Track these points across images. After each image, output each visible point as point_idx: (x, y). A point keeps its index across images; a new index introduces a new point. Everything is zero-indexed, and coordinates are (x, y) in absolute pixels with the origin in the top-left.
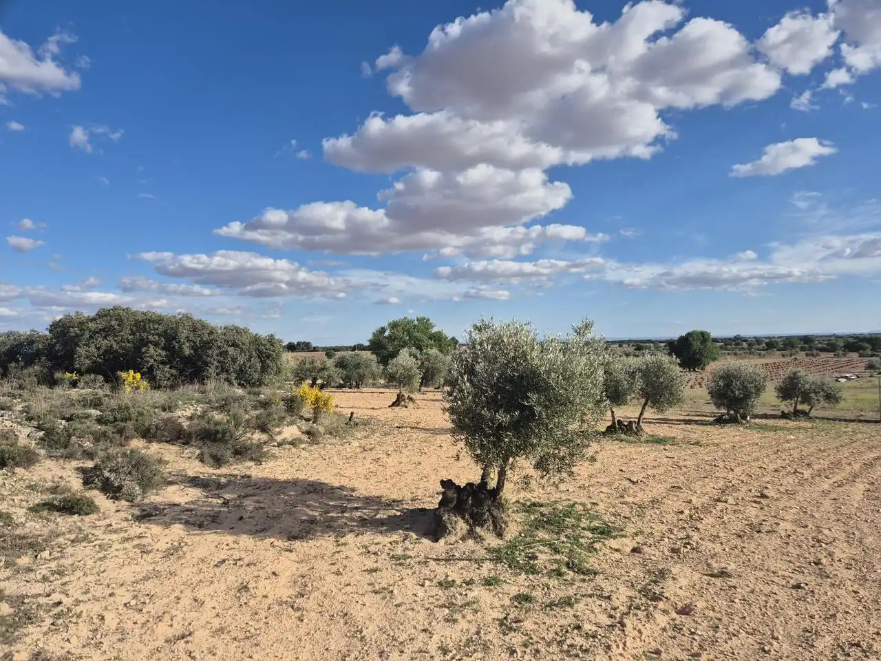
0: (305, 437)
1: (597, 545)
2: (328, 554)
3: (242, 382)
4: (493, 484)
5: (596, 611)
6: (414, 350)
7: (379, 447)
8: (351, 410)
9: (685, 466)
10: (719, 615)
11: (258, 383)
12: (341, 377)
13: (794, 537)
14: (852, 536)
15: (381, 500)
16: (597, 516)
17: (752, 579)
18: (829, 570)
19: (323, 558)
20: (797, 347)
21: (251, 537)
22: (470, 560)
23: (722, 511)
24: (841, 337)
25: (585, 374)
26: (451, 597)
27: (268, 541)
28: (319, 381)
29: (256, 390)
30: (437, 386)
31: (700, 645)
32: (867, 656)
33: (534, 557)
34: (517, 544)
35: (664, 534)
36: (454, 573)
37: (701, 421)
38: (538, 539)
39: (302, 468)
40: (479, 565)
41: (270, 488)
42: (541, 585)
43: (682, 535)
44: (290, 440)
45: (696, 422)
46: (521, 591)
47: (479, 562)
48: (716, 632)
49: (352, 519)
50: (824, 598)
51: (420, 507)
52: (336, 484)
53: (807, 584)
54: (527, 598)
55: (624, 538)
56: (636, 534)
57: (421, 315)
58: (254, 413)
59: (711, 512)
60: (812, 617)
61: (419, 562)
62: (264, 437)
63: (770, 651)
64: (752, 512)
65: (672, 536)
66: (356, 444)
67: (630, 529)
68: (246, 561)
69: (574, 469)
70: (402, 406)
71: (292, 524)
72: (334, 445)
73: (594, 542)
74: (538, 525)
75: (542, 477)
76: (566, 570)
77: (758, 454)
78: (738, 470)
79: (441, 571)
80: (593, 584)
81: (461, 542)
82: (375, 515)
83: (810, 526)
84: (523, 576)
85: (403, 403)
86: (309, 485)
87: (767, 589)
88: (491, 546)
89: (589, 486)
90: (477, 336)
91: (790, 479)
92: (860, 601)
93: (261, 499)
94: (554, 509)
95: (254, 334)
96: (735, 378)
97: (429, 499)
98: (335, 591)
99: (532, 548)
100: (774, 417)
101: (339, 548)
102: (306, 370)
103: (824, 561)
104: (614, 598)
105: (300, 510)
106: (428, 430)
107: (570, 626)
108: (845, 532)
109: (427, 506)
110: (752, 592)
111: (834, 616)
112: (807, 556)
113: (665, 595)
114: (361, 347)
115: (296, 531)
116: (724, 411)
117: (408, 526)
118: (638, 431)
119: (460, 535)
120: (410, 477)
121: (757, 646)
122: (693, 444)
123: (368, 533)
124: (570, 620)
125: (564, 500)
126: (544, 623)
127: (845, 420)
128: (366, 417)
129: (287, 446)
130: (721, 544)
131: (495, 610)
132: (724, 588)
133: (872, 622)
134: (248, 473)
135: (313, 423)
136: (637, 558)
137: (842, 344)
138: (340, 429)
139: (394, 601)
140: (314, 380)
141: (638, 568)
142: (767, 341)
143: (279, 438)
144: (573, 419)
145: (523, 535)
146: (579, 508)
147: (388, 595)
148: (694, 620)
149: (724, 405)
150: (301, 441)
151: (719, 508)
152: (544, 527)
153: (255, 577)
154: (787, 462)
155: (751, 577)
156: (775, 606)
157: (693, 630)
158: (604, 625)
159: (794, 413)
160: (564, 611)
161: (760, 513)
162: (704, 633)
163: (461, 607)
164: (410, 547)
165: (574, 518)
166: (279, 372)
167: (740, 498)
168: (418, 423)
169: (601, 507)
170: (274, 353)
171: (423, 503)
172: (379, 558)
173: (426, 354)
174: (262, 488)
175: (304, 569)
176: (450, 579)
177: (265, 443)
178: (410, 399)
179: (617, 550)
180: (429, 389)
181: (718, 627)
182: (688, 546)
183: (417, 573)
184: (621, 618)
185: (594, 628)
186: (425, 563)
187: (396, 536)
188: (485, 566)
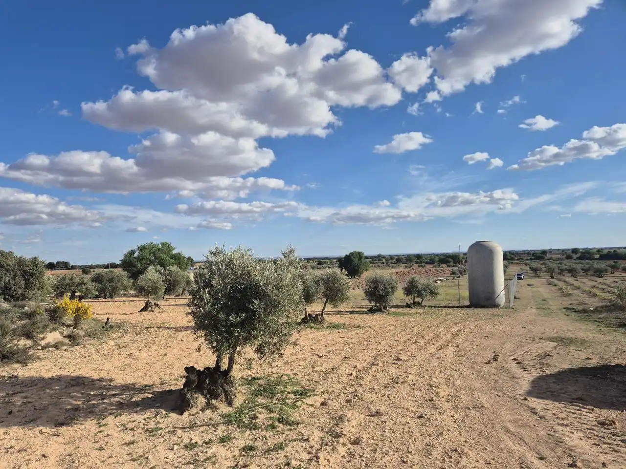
0: (66, 341)
1: (298, 404)
2: (92, 434)
3: (7, 297)
4: (224, 366)
5: (299, 450)
6: (159, 267)
7: (131, 345)
8: (107, 316)
9: (352, 343)
10: (376, 442)
11: (21, 298)
12: (97, 290)
13: (417, 384)
14: (448, 381)
15: (135, 386)
16: (297, 382)
17: (395, 415)
18: (437, 403)
19: (87, 438)
20: (413, 262)
21: (21, 427)
22: (208, 425)
23: (375, 371)
24: (437, 255)
25: (291, 285)
26: (195, 455)
27: (37, 429)
28: (78, 294)
29: (20, 303)
30: (177, 294)
31: (366, 464)
32: (461, 457)
33: (255, 418)
34: (243, 409)
35: (341, 391)
36: (196, 436)
37: (360, 311)
38: (257, 403)
39: (64, 366)
40: (215, 428)
41: (36, 385)
42: (261, 437)
43: (352, 390)
44: (53, 343)
45: (357, 312)
46: (247, 444)
47: (215, 426)
48: (375, 454)
49: (111, 404)
50: (436, 423)
51: (168, 389)
52: (96, 377)
53: (426, 415)
54: (251, 448)
55: (315, 397)
56: (323, 393)
57: (163, 241)
58: (20, 323)
59: (369, 373)
60: (430, 435)
61: (169, 432)
62: (29, 343)
63: (407, 461)
64: (393, 370)
65: (346, 392)
66: (112, 343)
67: (320, 389)
68: (17, 448)
69: (282, 352)
70: (150, 311)
71: (59, 413)
72: (93, 345)
73: (296, 402)
74: (257, 393)
75: (260, 359)
76: (277, 424)
77: (394, 332)
78: (383, 343)
79: (186, 436)
80: (296, 432)
81: (201, 412)
82: (131, 398)
83: (426, 376)
84: (248, 432)
85: (150, 309)
86: (72, 380)
87: (403, 420)
88: (224, 413)
89: (291, 362)
90: (212, 259)
91: (413, 347)
92: (455, 422)
93: (29, 395)
94: (268, 380)
95: (19, 256)
96: (380, 282)
97: (174, 382)
98: (99, 463)
99: (253, 411)
100: (402, 307)
101: (102, 428)
102: (66, 285)
103: (434, 398)
104: (311, 439)
105: (65, 401)
106: (171, 328)
107: (282, 464)
108: (445, 378)
109: (173, 388)
110: (395, 423)
111: (441, 433)
112: (425, 396)
113: (344, 433)
114: (114, 266)
115: (61, 419)
116: (373, 304)
117: (159, 405)
118: (322, 320)
119: (200, 407)
120: (158, 366)
121: (400, 459)
122: (356, 328)
123: (125, 414)
124: (282, 460)
125: (275, 373)
126: (264, 465)
127: (441, 307)
128: (119, 321)
129: (51, 349)
130: (376, 393)
131: (228, 460)
132: (379, 423)
133: (462, 435)
134: (15, 374)
135: (74, 328)
136: (325, 409)
137: (437, 260)
138: (97, 331)
139: (149, 464)
140: (73, 293)
141: (326, 416)
142: (396, 257)
143: (43, 343)
144: (282, 316)
145: (247, 402)
146: (285, 378)
147: (144, 461)
148: (362, 447)
149: (373, 300)
150: (63, 344)
151: (373, 369)
152: (261, 395)
153: (26, 461)
154: (411, 335)
155: (394, 413)
156: (409, 431)
157: (361, 454)
158: (305, 459)
159: (413, 304)
160: (278, 454)
161: (398, 371)
162: (368, 455)
163: (203, 462)
164: (161, 420)
165: (283, 386)
166: (42, 288)
167: (385, 362)
168: (163, 324)
169: (300, 375)
170: (38, 273)
171: (170, 385)
172: (136, 432)
173: (168, 270)
174: (29, 385)
175: (70, 449)
176: (193, 442)
177: (30, 348)
178: (156, 305)
179: (311, 405)
180: (171, 297)
181: (376, 450)
182: (356, 398)
183: (168, 440)
184: (316, 453)
185: (298, 463)
186: (174, 431)
187: (149, 414)
188: (219, 428)
